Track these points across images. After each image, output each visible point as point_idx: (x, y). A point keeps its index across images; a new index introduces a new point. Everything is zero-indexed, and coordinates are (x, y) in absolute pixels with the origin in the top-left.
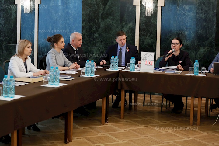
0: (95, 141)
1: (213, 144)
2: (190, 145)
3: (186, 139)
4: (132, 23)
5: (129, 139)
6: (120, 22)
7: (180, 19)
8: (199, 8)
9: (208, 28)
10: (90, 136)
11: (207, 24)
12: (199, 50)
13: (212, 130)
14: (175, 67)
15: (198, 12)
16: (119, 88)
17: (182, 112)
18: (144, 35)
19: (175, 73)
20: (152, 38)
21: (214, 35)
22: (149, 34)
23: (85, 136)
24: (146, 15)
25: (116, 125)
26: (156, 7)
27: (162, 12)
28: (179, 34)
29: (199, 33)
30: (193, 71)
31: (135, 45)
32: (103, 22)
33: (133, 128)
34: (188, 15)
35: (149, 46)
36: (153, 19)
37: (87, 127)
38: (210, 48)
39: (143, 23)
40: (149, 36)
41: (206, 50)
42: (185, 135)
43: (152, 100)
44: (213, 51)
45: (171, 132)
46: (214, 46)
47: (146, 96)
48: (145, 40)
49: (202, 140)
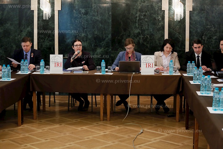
0: (20, 142)
1: (129, 136)
2: (108, 138)
3: (102, 133)
4: (30, 27)
5: (50, 138)
6: (18, 27)
7: (76, 21)
8: (95, 10)
9: (103, 30)
10: (13, 137)
11: (103, 26)
12: (96, 51)
13: (123, 124)
14: (81, 67)
15: (94, 15)
16: (31, 90)
17: (88, 110)
18: (42, 38)
19: (82, 73)
20: (50, 41)
21: (110, 36)
22: (47, 37)
23: (9, 138)
24: (44, 19)
25: (32, 126)
26: (53, 11)
27: (59, 15)
28: (77, 36)
29: (96, 34)
30: (99, 70)
31: (34, 49)
32: (2, 27)
33: (50, 128)
34: (85, 17)
35: (47, 48)
36: (50, 22)
37: (6, 130)
38: (106, 48)
39: (41, 27)
40: (47, 39)
41: (103, 51)
42: (100, 130)
43: (56, 101)
44: (110, 50)
45: (86, 129)
46: (111, 46)
47: (51, 97)
48: (44, 43)
49: (118, 133)
